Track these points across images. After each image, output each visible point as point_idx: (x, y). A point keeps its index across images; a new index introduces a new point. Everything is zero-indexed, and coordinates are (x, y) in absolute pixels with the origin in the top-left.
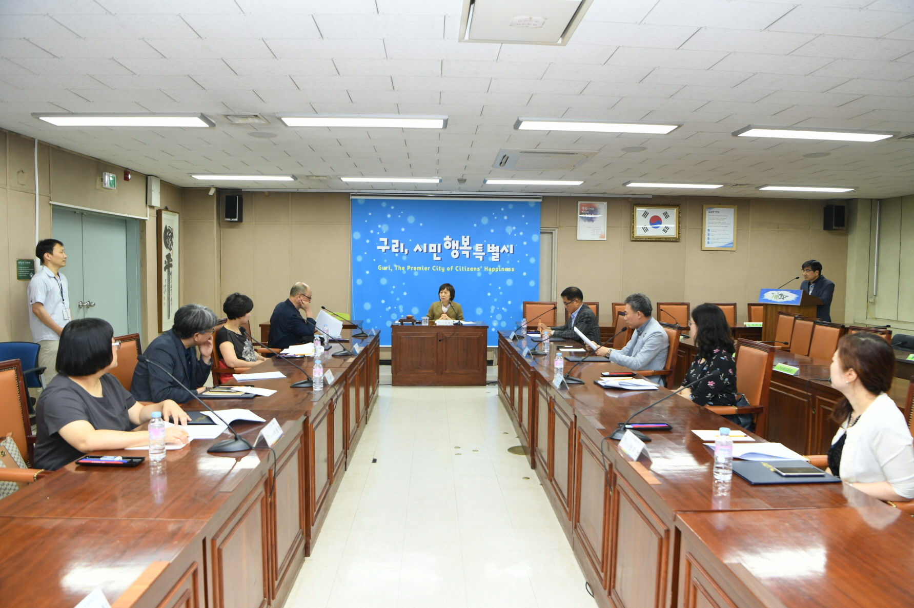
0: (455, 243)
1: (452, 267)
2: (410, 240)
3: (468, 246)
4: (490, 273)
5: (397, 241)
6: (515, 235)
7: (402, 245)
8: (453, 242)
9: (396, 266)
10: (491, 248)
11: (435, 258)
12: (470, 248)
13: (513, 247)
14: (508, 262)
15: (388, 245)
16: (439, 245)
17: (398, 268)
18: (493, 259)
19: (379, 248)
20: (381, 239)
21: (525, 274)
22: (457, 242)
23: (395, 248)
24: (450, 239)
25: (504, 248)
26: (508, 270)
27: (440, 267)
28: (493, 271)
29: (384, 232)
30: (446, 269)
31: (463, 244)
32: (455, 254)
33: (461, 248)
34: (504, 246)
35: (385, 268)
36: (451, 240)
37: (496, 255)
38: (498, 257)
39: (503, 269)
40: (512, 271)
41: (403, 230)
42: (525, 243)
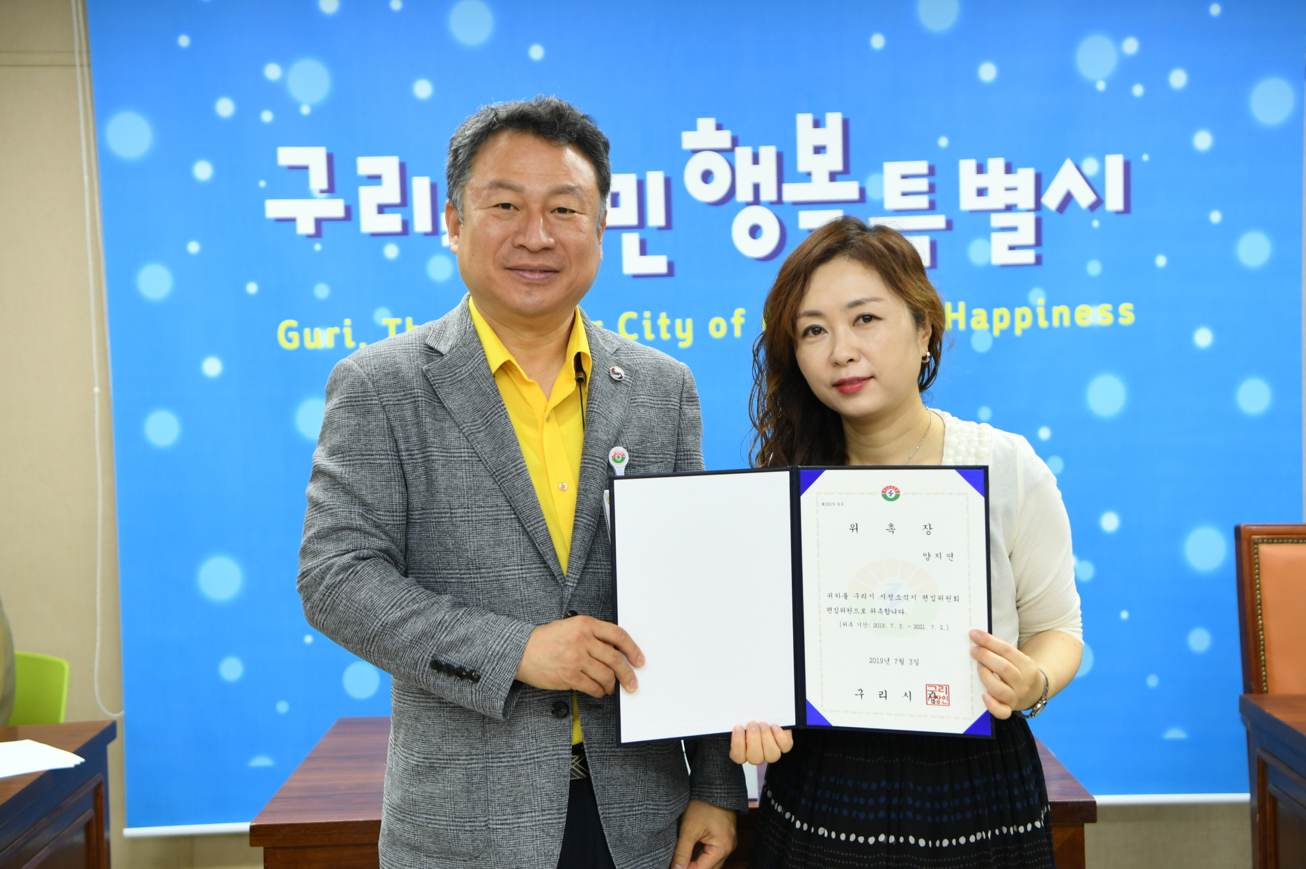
0: (756, 160)
1: (738, 317)
3: (833, 177)
4: (981, 344)
5: (387, 166)
6: (1138, 90)
7: (421, 187)
8: (743, 154)
9: (387, 320)
10: (982, 181)
11: (633, 262)
12: (848, 190)
13: (1127, 166)
14: (1094, 268)
15: (331, 190)
16: (655, 182)
18: (999, 251)
19: (275, 208)
20: (288, 156)
21: (1203, 338)
22: (768, 154)
23: (382, 209)
24: (724, 139)
25: (1067, 180)
26: (1094, 315)
27: (663, 321)
28: (998, 327)
29: (305, 110)
30: (701, 331)
31: (802, 167)
32: (755, 231)
33: (792, 192)
34: (1068, 166)
35: (322, 339)
36: (727, 144)
37: (1014, 229)
38: (1031, 240)
39: (1061, 312)
40: (1122, 321)
41: (423, 89)
42: (1203, 141)
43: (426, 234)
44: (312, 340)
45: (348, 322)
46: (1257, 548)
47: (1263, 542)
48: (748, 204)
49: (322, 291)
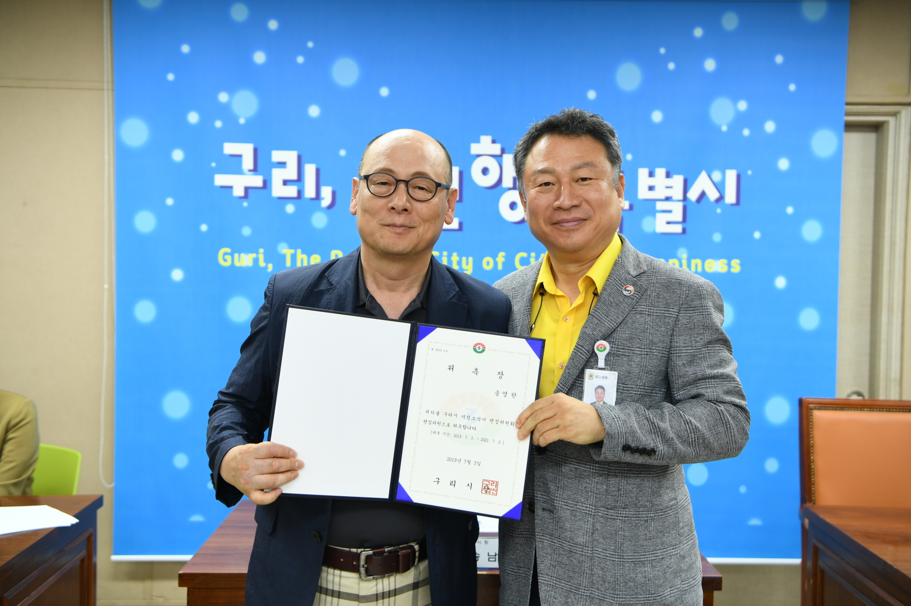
1: (501, 258)
2: (343, 153)
5: (290, 157)
6: (746, 132)
7: (310, 170)
9: (286, 251)
10: (652, 181)
13: (739, 177)
14: (717, 237)
15: (255, 170)
17: (294, 257)
18: (660, 225)
19: (220, 180)
20: (230, 148)
21: (781, 282)
23: (285, 182)
24: (496, 149)
25: (702, 184)
26: (716, 266)
27: (455, 258)
29: (242, 121)
30: (477, 265)
32: (512, 206)
34: (704, 175)
35: (245, 260)
36: (498, 152)
37: (670, 211)
38: (680, 218)
39: (696, 262)
40: (733, 270)
41: (314, 111)
42: (784, 164)
43: (312, 199)
44: (239, 261)
45: (261, 250)
46: (811, 412)
47: (815, 409)
48: (510, 189)
49: (246, 231)
